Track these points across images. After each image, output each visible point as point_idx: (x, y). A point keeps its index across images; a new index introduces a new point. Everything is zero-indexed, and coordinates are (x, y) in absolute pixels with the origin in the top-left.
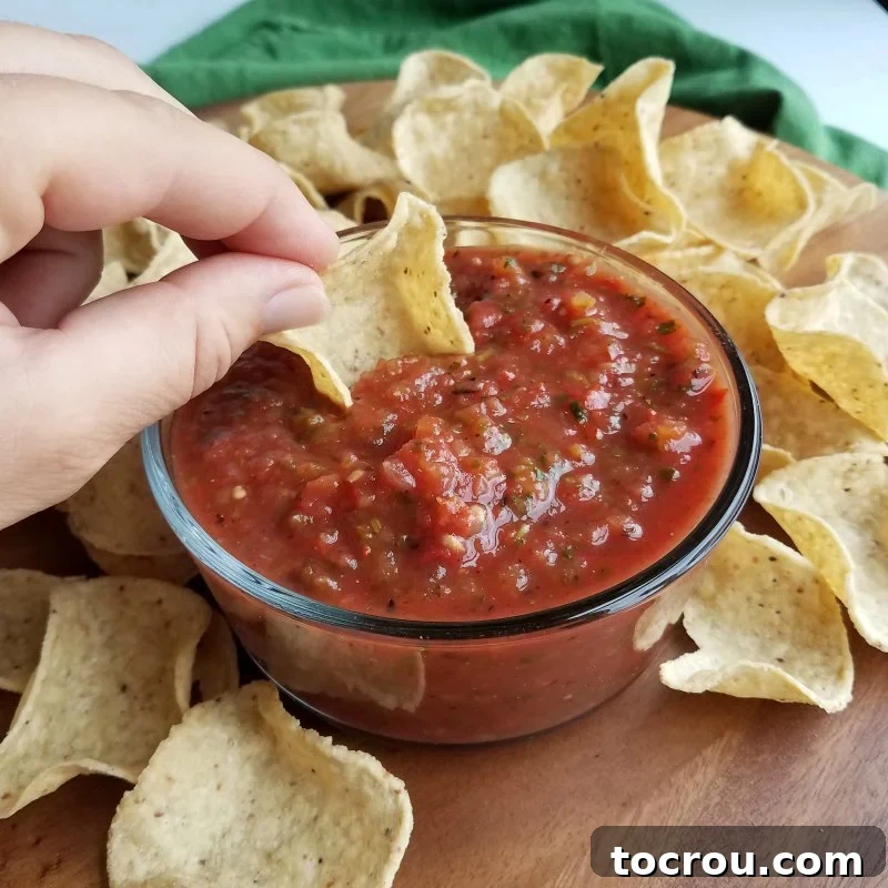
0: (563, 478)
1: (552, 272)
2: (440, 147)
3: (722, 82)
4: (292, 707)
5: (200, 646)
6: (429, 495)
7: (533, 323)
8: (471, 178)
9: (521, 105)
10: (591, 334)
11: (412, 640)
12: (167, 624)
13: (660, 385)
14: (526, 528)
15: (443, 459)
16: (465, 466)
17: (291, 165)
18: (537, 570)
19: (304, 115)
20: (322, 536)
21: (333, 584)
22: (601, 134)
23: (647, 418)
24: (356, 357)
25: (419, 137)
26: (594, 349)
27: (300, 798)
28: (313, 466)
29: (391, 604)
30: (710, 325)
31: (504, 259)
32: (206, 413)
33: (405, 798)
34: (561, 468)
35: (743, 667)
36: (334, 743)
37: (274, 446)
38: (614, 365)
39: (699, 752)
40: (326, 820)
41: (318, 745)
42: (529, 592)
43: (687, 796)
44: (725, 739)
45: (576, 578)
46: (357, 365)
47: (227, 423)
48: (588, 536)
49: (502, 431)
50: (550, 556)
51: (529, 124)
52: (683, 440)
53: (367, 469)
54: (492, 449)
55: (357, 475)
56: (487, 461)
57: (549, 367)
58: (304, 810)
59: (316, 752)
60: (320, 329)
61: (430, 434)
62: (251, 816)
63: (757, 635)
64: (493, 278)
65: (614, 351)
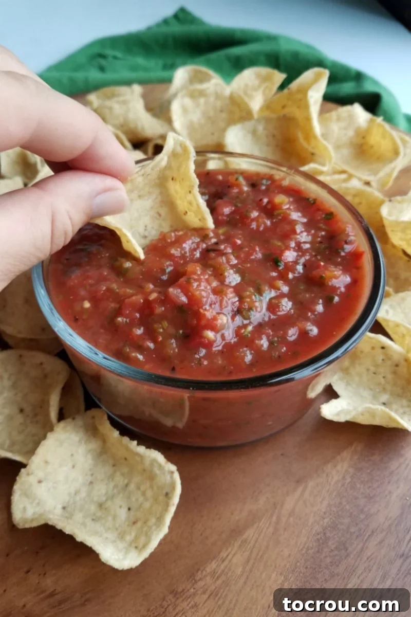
0: (271, 299)
1: (263, 184)
2: (196, 117)
3: (347, 88)
4: (115, 424)
5: (63, 389)
6: (196, 308)
7: (251, 212)
8: (213, 134)
9: (242, 94)
10: (286, 219)
11: (185, 390)
12: (46, 376)
13: (326, 248)
14: (250, 328)
15: (203, 287)
16: (216, 292)
17: (114, 126)
18: (257, 352)
19: (121, 99)
20: (134, 330)
21: (141, 357)
22: (286, 111)
23: (319, 266)
24: (145, 230)
25: (185, 110)
26: (287, 227)
27: (118, 474)
28: (128, 290)
29: (173, 369)
30: (354, 214)
31: (236, 176)
32: (67, 259)
33: (177, 476)
34: (269, 294)
35: (366, 408)
36: (138, 444)
37: (104, 279)
38: (298, 237)
39: (339, 454)
40: (132, 486)
41: (129, 445)
42: (253, 364)
43: (332, 478)
44: (353, 447)
45: (279, 357)
46: (146, 234)
47: (79, 265)
48: (286, 334)
49: (236, 272)
50: (264, 343)
51: (246, 104)
52: (340, 280)
53: (160, 293)
54: (230, 282)
55: (154, 296)
56: (227, 289)
57: (260, 237)
58: (120, 480)
59: (127, 448)
60: (125, 215)
61: (195, 273)
62: (91, 483)
63: (371, 389)
64: (229, 187)
65: (299, 228)
